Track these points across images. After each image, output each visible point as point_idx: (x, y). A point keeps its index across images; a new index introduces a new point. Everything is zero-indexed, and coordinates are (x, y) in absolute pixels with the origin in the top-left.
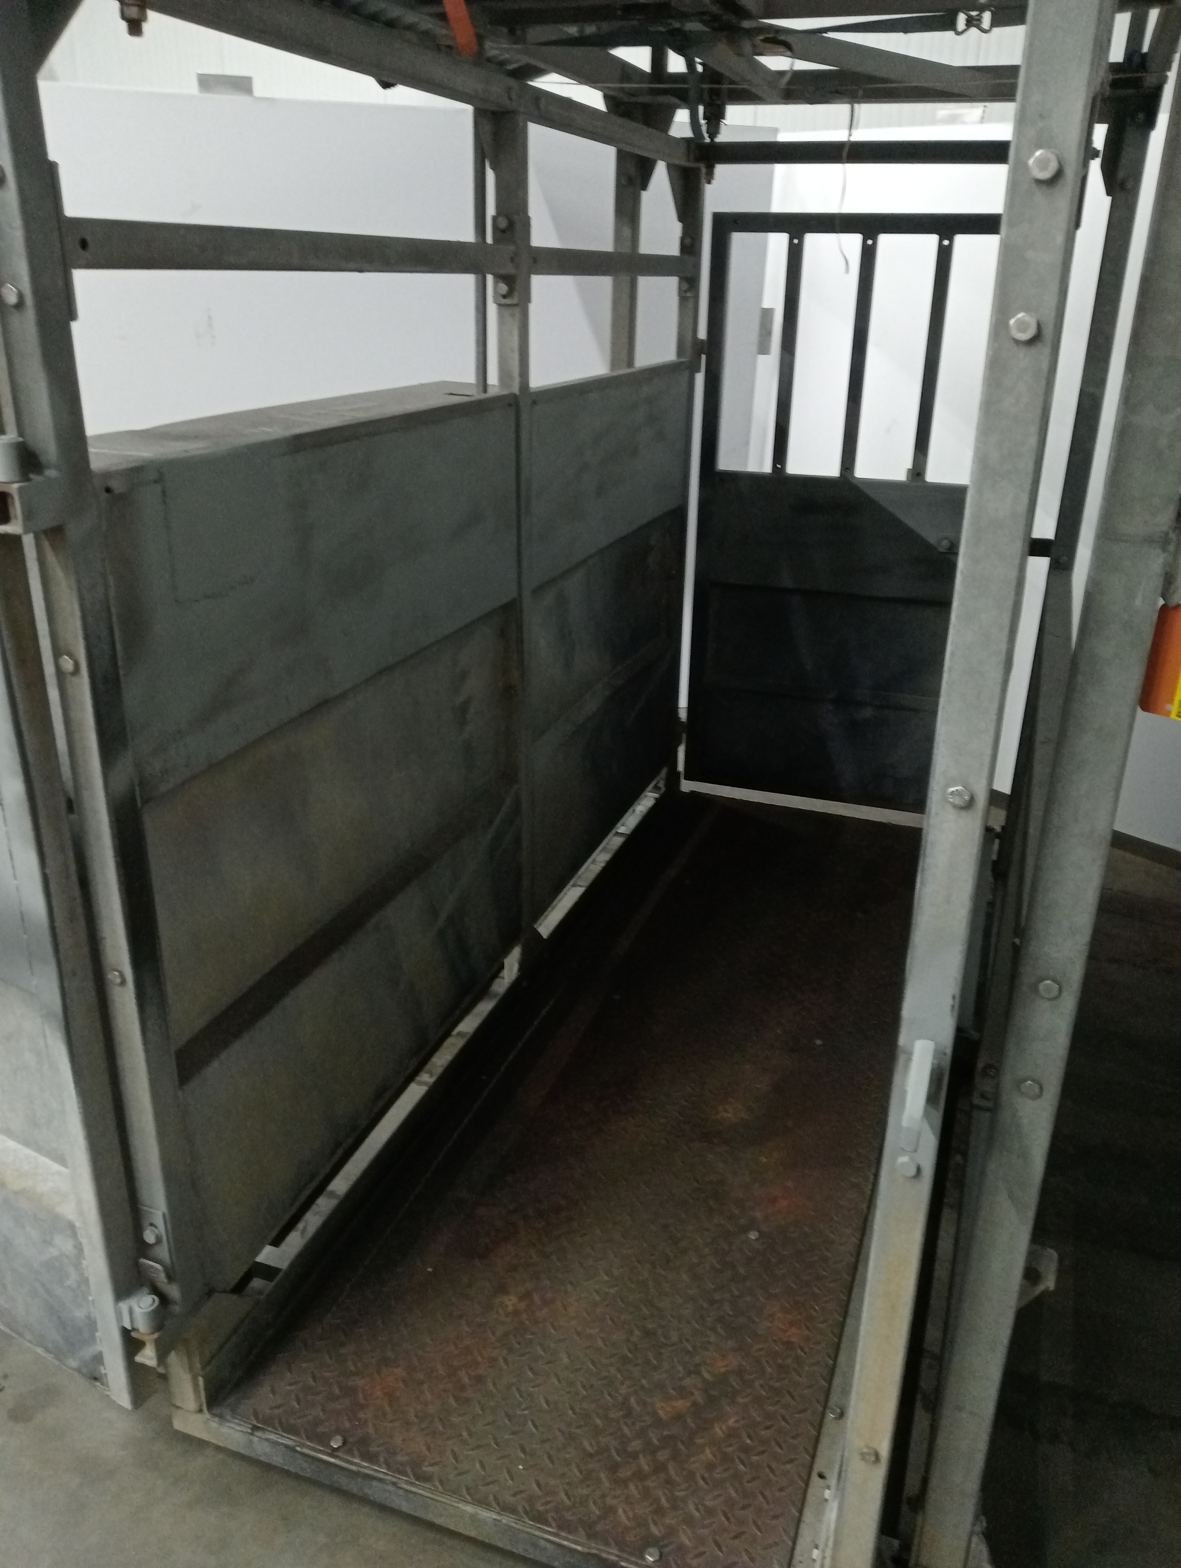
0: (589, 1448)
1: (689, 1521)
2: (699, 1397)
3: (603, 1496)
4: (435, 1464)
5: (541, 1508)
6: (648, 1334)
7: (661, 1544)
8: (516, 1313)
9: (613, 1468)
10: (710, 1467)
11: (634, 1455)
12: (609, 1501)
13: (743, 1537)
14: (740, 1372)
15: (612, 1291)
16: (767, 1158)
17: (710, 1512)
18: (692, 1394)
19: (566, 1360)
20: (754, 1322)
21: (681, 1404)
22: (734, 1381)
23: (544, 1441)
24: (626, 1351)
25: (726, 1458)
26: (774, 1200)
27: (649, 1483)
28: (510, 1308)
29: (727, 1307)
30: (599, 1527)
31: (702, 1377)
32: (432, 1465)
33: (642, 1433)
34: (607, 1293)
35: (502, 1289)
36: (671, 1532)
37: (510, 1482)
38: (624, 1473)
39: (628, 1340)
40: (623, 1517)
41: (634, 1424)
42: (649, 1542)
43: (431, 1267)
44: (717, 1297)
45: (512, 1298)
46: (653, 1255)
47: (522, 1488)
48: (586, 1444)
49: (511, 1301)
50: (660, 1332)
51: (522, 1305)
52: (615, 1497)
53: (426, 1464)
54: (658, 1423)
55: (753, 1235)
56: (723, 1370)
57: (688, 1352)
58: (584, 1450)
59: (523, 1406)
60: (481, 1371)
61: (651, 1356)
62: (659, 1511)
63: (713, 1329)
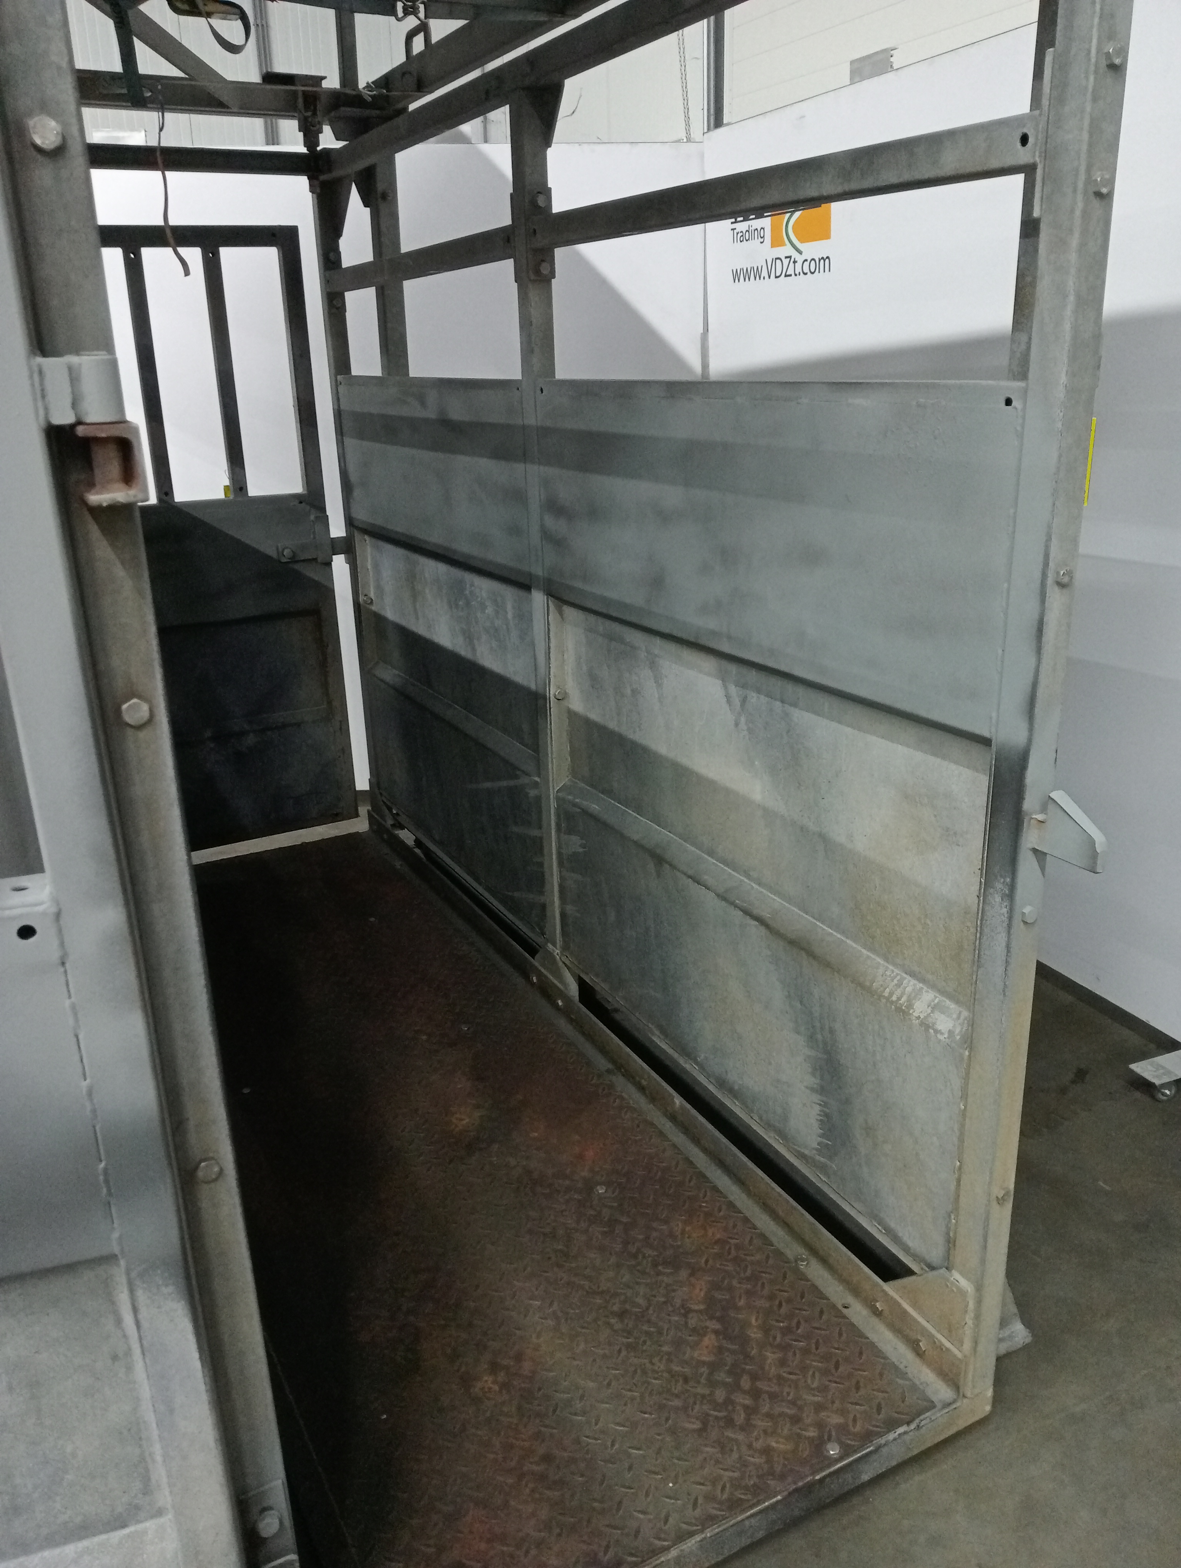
0: (695, 1427)
1: (819, 1407)
2: (714, 1325)
3: (750, 1446)
4: (607, 1547)
5: (725, 1496)
6: (622, 1315)
7: (826, 1437)
8: (505, 1386)
9: (729, 1422)
10: (783, 1363)
11: (728, 1402)
12: (758, 1445)
13: (861, 1384)
14: (715, 1286)
15: (555, 1306)
16: (536, 1132)
17: (823, 1389)
18: (707, 1327)
19: (591, 1384)
20: (679, 1247)
21: (709, 1340)
22: (718, 1295)
23: (658, 1452)
24: (625, 1340)
25: (784, 1348)
26: (581, 1157)
27: (765, 1409)
28: (496, 1388)
29: (649, 1252)
30: (778, 1469)
31: (696, 1311)
32: (606, 1553)
33: (712, 1384)
34: (554, 1313)
35: (466, 1381)
36: (820, 1425)
37: (679, 1502)
38: (740, 1418)
39: (615, 1331)
40: (782, 1447)
41: (699, 1382)
42: (819, 1445)
43: (383, 1414)
44: (632, 1249)
45: (486, 1378)
46: (549, 1258)
47: (693, 1497)
48: (688, 1426)
49: (487, 1382)
50: (627, 1306)
51: (502, 1376)
52: (757, 1439)
53: (601, 1554)
54: (713, 1367)
55: (601, 1190)
56: (702, 1294)
57: (665, 1303)
58: (694, 1431)
59: (609, 1444)
60: (541, 1451)
61: (645, 1328)
62: (796, 1420)
63: (659, 1274)
